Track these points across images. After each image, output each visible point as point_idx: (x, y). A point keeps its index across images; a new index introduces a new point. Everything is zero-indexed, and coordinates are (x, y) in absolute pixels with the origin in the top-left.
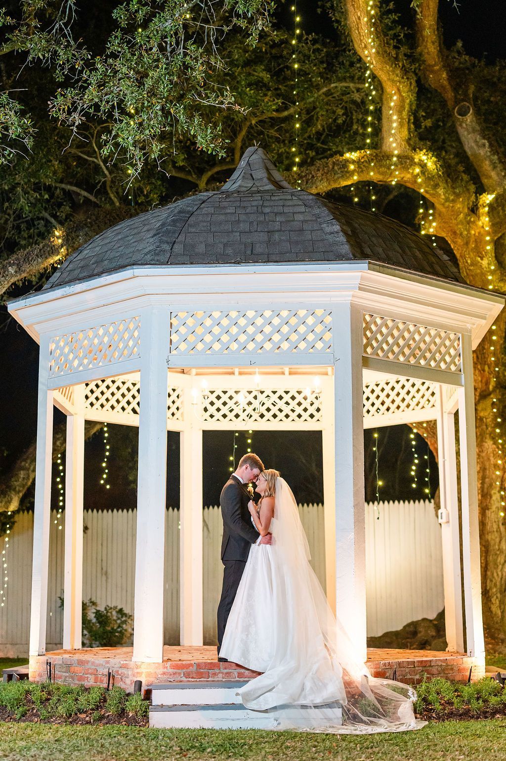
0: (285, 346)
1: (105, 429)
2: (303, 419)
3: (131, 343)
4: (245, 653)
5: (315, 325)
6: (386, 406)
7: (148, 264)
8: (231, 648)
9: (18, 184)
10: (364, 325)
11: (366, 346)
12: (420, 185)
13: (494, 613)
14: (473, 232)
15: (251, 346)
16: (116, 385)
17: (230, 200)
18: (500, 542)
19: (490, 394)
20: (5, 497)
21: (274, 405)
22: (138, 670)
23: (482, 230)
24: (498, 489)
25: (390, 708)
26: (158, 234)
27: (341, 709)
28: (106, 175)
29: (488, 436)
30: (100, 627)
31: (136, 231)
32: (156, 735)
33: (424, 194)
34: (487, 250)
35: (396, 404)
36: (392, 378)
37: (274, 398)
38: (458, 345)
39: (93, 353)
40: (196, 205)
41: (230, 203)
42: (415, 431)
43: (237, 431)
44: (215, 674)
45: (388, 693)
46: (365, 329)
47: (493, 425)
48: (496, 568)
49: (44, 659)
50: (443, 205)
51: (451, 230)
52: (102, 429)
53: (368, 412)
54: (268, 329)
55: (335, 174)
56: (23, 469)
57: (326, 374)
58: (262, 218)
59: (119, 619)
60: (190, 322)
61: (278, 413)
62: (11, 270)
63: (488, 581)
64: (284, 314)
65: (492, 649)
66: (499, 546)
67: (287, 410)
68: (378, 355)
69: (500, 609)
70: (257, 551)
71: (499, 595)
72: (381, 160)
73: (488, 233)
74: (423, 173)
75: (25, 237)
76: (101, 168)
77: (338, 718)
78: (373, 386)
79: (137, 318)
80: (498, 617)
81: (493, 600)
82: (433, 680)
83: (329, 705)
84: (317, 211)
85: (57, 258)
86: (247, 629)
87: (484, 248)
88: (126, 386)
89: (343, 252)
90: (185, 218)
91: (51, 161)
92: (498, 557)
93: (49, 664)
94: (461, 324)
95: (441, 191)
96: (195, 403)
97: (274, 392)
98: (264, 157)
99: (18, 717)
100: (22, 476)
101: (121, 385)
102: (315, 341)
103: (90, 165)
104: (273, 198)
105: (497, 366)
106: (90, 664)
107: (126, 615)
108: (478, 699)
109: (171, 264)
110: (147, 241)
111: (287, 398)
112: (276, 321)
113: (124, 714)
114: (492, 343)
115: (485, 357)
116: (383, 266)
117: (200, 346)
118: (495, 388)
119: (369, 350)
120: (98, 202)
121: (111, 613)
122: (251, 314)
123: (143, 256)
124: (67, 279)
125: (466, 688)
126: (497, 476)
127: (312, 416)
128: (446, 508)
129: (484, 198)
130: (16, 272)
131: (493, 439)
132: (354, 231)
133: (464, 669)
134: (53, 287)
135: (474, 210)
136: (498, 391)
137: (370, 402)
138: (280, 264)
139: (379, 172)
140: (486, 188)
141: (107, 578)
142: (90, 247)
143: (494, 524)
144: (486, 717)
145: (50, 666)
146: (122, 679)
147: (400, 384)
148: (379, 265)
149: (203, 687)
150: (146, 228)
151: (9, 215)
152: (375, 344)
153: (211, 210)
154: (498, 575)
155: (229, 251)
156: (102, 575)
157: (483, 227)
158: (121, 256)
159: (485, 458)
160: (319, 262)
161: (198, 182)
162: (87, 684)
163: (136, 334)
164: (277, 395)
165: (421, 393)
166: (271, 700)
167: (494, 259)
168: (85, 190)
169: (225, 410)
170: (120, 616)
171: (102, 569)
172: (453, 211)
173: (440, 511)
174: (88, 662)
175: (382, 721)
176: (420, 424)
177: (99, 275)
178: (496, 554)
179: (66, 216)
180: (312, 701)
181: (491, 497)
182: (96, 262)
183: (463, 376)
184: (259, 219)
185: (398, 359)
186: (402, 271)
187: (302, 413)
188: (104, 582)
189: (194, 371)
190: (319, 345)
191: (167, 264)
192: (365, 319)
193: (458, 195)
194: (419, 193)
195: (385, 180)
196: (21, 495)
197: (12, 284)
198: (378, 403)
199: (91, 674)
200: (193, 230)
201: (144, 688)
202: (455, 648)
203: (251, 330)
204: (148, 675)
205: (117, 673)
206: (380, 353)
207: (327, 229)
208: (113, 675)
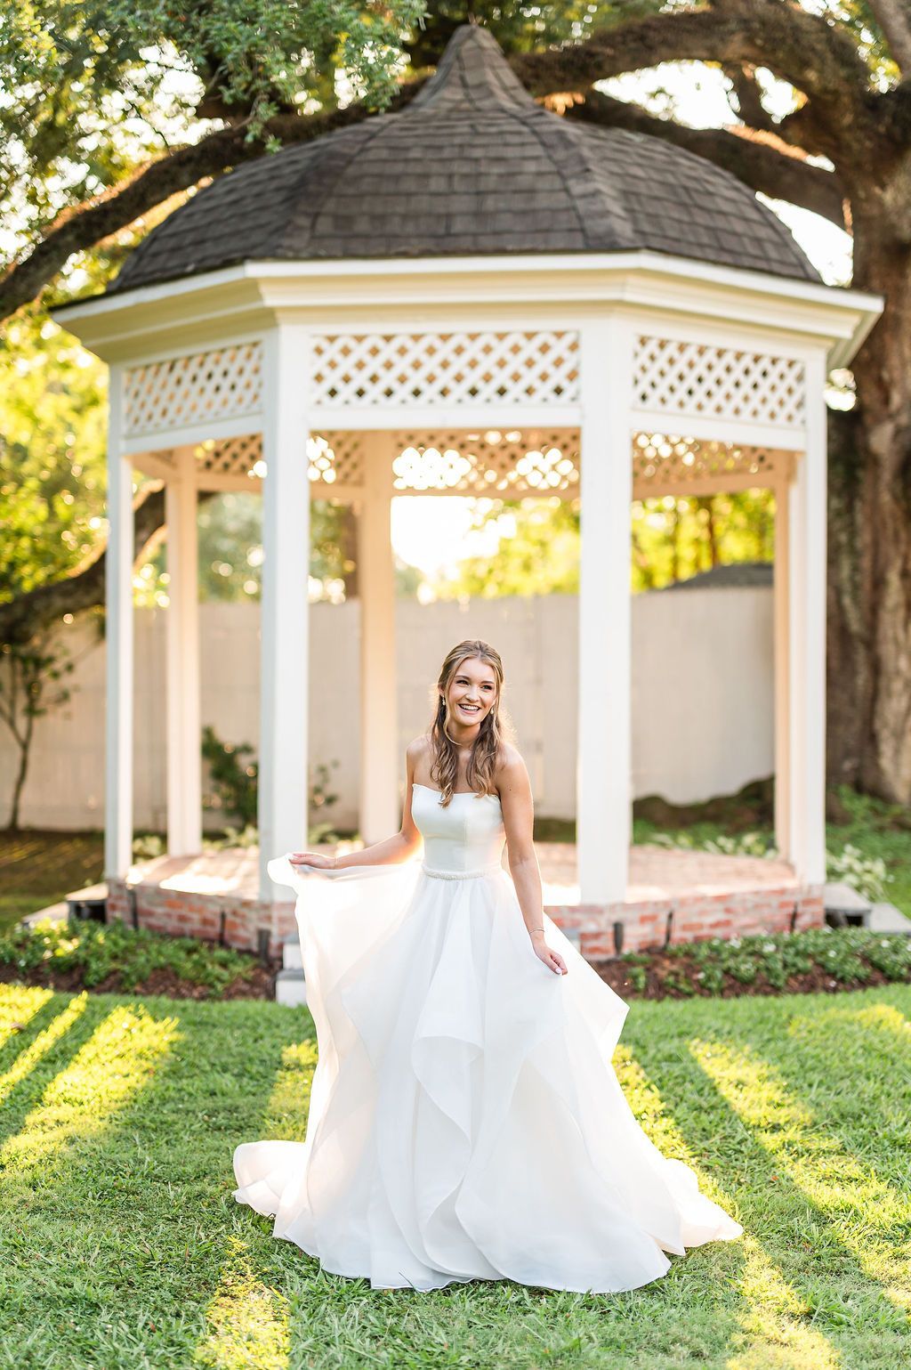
5: (552, 357)
7: (271, 256)
58: (466, 169)
90: (337, 168)
98: (487, 45)
102: (551, 383)
106: (195, 898)
124: (147, 270)
134: (124, 286)
152: (654, 386)
155: (410, 229)
184: (462, 170)
199: (196, 913)
204: (282, 920)
205: (235, 913)
206: (663, 401)
207: (577, 188)
208: (230, 918)
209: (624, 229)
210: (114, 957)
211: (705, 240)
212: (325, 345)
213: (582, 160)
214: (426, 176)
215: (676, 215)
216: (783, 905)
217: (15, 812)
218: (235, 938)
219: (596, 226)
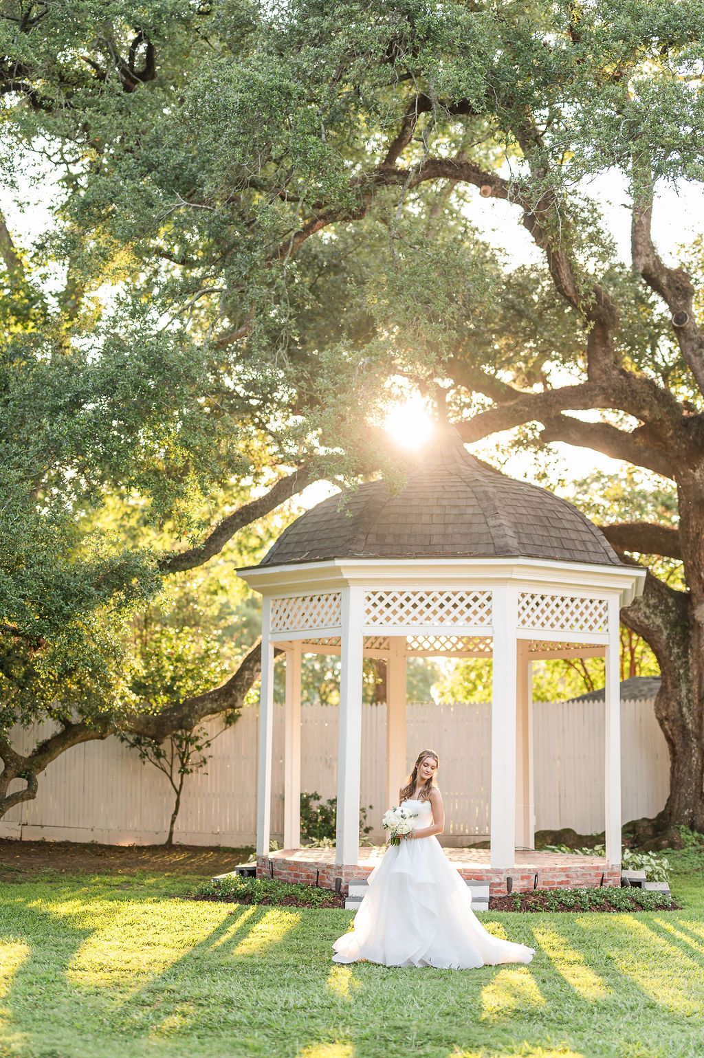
22: (339, 871)
106: (303, 864)
109: (365, 555)
145: (272, 865)
191: (362, 553)
199: (304, 872)
201: (343, 884)
204: (347, 874)
205: (323, 872)
206: (533, 623)
207: (492, 522)
208: (321, 874)
209: (513, 543)
210: (266, 891)
211: (555, 544)
212: (371, 596)
213: (495, 508)
214: (421, 514)
215: (541, 533)
216: (597, 875)
217: (171, 834)
218: (323, 884)
219: (500, 542)
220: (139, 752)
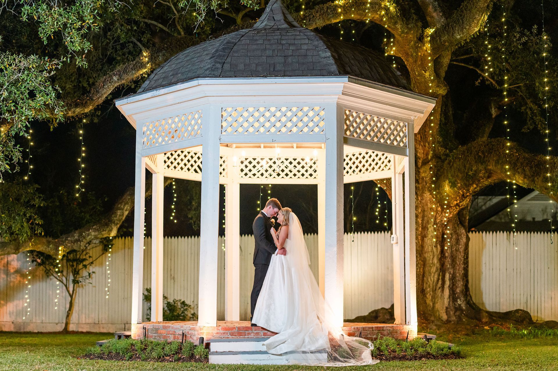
0: (295, 130)
1: (174, 183)
2: (305, 177)
3: (196, 127)
4: (268, 321)
5: (314, 116)
6: (359, 169)
7: (208, 77)
8: (259, 318)
9: (117, 20)
10: (345, 117)
11: (346, 130)
12: (385, 23)
13: (428, 304)
14: (420, 54)
15: (273, 130)
16: (184, 154)
17: (260, 35)
18: (433, 259)
19: (428, 162)
20: (108, 227)
21: (287, 168)
22: (201, 331)
23: (426, 53)
24: (432, 224)
25: (357, 353)
26: (214, 57)
27: (327, 354)
28: (175, 13)
29: (427, 189)
30: (170, 313)
31: (198, 55)
32: (214, 367)
33: (388, 28)
34: (429, 66)
35: (365, 168)
36: (363, 151)
37: (287, 163)
38: (405, 130)
39: (171, 134)
40: (238, 38)
41: (260, 37)
42: (379, 186)
43: (262, 185)
44: (249, 334)
45: (356, 345)
46: (346, 120)
47: (430, 182)
48: (430, 276)
49: (141, 325)
50: (400, 35)
51: (405, 53)
52: (171, 183)
53: (348, 172)
54: (284, 119)
55: (328, 15)
56: (120, 210)
57: (321, 148)
58: (280, 47)
59: (182, 308)
60: (234, 114)
61: (289, 173)
62: (115, 78)
63: (425, 284)
64: (294, 109)
65: (426, 326)
66: (432, 261)
67: (295, 171)
68: (353, 136)
69: (432, 302)
70: (276, 259)
71: (431, 293)
72: (359, 6)
73: (430, 55)
74: (387, 14)
75: (120, 55)
76: (172, 9)
77: (325, 359)
78: (350, 156)
79: (200, 111)
80: (430, 307)
81: (428, 296)
82: (384, 338)
83: (319, 352)
84: (316, 43)
85: (144, 71)
86: (269, 307)
87: (427, 65)
88: (190, 155)
89: (332, 70)
90: (230, 47)
91: (138, 5)
92: (431, 268)
93: (144, 328)
94: (407, 116)
95: (399, 26)
96: (235, 165)
97: (287, 159)
98: (282, 6)
99: (127, 358)
100: (119, 214)
101: (187, 154)
102: (314, 127)
103: (164, 6)
104: (288, 34)
105: (433, 143)
106: (171, 328)
107: (187, 305)
108: (411, 349)
109: (222, 77)
110: (206, 62)
111: (295, 163)
112: (289, 114)
113: (193, 357)
114: (431, 128)
115: (426, 138)
116: (358, 80)
117: (240, 130)
118: (432, 158)
119: (348, 133)
120: (169, 32)
121: (177, 304)
122: (273, 109)
123: (204, 71)
124: (154, 86)
125: (405, 343)
126: (432, 216)
127: (311, 175)
128: (396, 234)
129: (428, 31)
130: (118, 80)
131: (430, 191)
132: (339, 55)
133: (404, 332)
134: (145, 91)
135: (421, 39)
136: (434, 160)
137: (349, 166)
138: (292, 77)
139: (358, 14)
140: (429, 24)
141: (174, 281)
142: (168, 64)
143: (429, 246)
144: (416, 360)
145: (145, 330)
146: (191, 337)
147: (369, 155)
148: (355, 79)
149: (242, 341)
150: (205, 53)
151: (109, 39)
152: (352, 129)
153: (248, 42)
154: (431, 280)
155: (260, 68)
156: (171, 279)
157: (426, 50)
158: (189, 71)
159: (425, 204)
160: (317, 77)
161: (236, 18)
162: (169, 340)
163: (199, 121)
164: (289, 161)
165: (382, 161)
166: (284, 348)
167: (433, 72)
168: (160, 23)
169: (254, 171)
170: (183, 306)
171: (171, 275)
172: (406, 40)
173: (392, 236)
174: (169, 327)
175: (352, 360)
176: (382, 180)
177: (176, 83)
178: (430, 266)
179: (148, 41)
180: (309, 349)
181: (428, 229)
182: (173, 75)
183: (408, 150)
184: (278, 48)
185: (367, 139)
186: (370, 83)
187: (305, 173)
188: (172, 284)
189: (234, 146)
190: (316, 130)
191: (219, 77)
192: (345, 113)
193: (410, 29)
194: (384, 27)
195: (361, 19)
196: (118, 226)
197: (116, 87)
198: (354, 167)
199: (171, 334)
200: (236, 55)
201: (205, 342)
202: (400, 322)
203: (273, 119)
204: (208, 334)
205: (188, 333)
206: (355, 134)
207: (323, 55)
220: (45, 269)
